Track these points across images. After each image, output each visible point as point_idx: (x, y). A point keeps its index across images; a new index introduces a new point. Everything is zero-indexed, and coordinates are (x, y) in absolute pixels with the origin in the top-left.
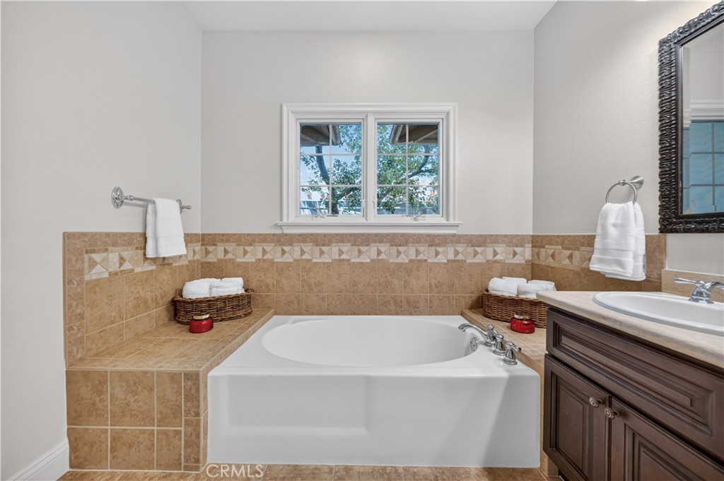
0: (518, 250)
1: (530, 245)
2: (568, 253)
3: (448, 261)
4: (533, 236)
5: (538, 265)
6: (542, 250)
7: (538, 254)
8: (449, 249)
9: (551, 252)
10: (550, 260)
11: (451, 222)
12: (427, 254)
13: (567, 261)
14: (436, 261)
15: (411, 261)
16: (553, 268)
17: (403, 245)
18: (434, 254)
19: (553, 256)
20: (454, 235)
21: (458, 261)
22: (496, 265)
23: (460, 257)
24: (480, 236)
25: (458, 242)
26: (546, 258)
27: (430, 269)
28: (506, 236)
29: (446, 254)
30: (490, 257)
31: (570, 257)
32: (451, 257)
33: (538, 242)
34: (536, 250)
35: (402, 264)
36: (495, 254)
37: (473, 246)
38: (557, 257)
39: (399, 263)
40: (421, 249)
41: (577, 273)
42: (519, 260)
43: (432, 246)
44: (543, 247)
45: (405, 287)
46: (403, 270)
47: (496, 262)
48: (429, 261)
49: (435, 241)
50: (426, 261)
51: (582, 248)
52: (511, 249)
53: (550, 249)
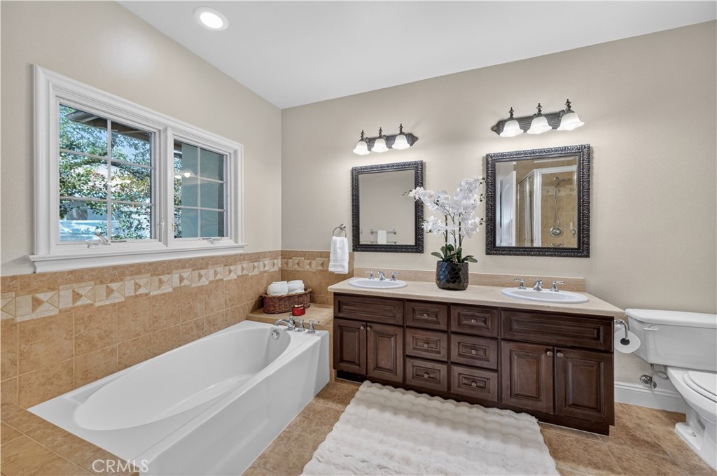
0: (275, 261)
1: (280, 257)
2: (308, 261)
3: (238, 277)
4: (282, 251)
5: (286, 270)
6: (290, 260)
7: (287, 263)
8: (238, 266)
9: (296, 261)
10: (296, 266)
11: (240, 243)
12: (222, 273)
13: (308, 267)
14: (229, 278)
15: (210, 282)
16: (298, 271)
17: (204, 268)
18: (228, 273)
19: (298, 264)
20: (241, 255)
21: (244, 275)
22: (265, 274)
23: (245, 272)
24: (256, 253)
25: (244, 260)
26: (293, 266)
27: (225, 286)
28: (269, 252)
29: (237, 270)
30: (262, 269)
31: (310, 264)
32: (239, 273)
33: (285, 255)
34: (286, 260)
35: (203, 286)
36: (265, 266)
37: (252, 262)
38: (301, 265)
39: (200, 287)
40: (219, 269)
41: (314, 273)
42: (276, 268)
43: (225, 266)
44: (291, 258)
45: (206, 309)
46: (204, 292)
47: (265, 272)
48: (225, 279)
49: (228, 261)
50: (222, 280)
51: (317, 259)
52: (272, 261)
53: (296, 260)
